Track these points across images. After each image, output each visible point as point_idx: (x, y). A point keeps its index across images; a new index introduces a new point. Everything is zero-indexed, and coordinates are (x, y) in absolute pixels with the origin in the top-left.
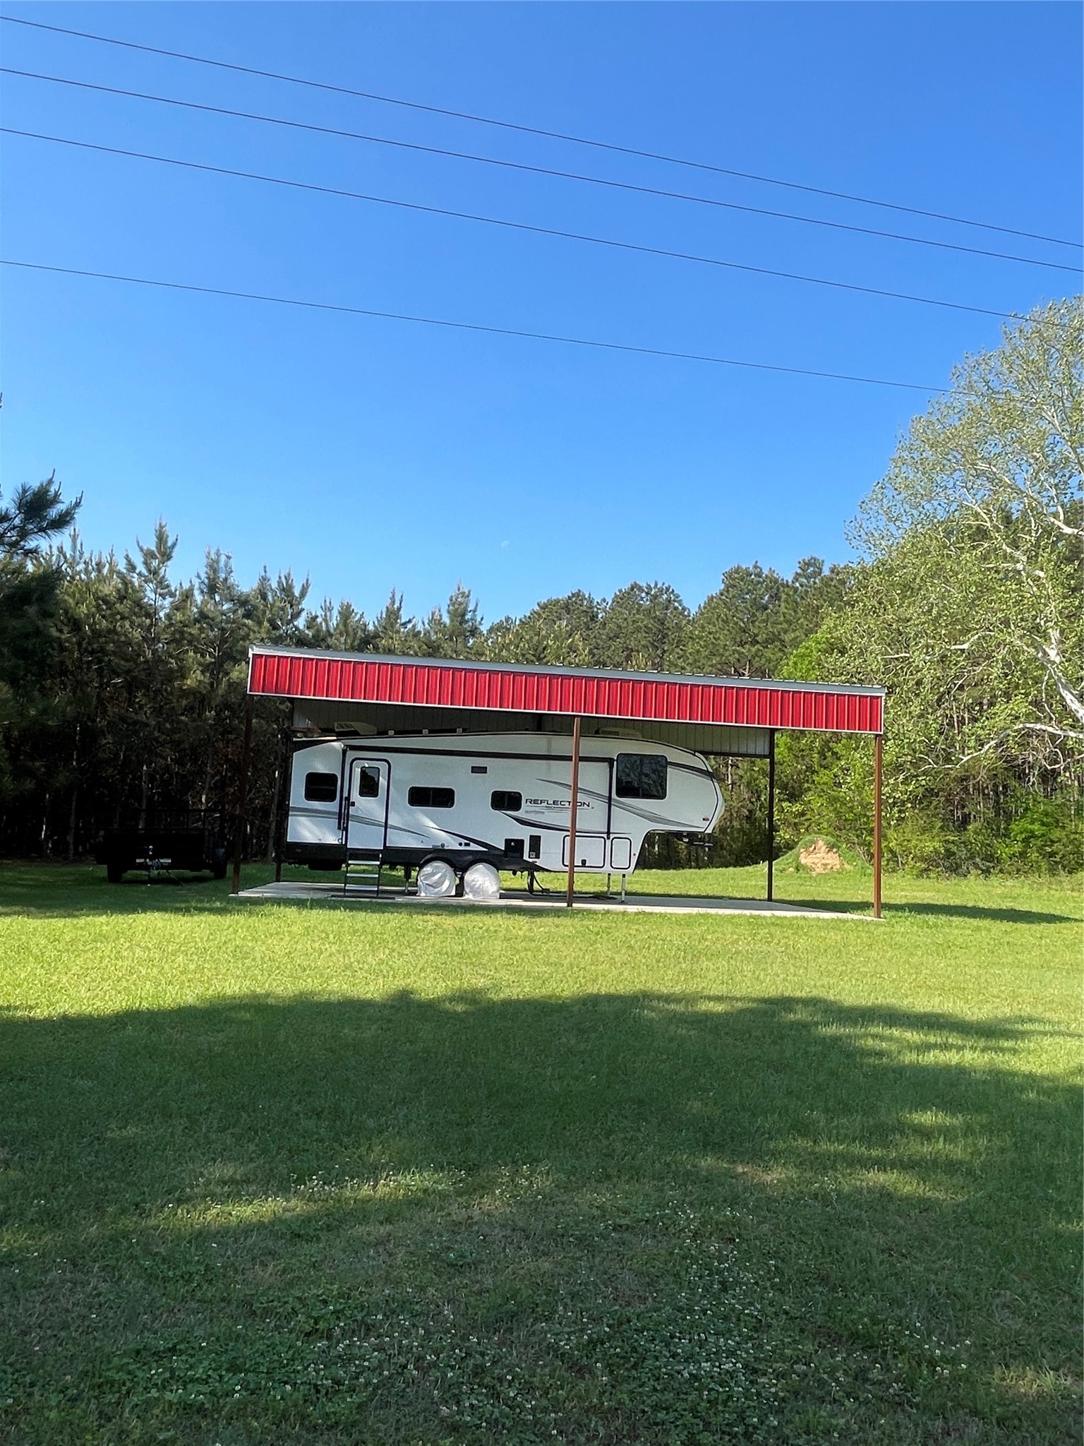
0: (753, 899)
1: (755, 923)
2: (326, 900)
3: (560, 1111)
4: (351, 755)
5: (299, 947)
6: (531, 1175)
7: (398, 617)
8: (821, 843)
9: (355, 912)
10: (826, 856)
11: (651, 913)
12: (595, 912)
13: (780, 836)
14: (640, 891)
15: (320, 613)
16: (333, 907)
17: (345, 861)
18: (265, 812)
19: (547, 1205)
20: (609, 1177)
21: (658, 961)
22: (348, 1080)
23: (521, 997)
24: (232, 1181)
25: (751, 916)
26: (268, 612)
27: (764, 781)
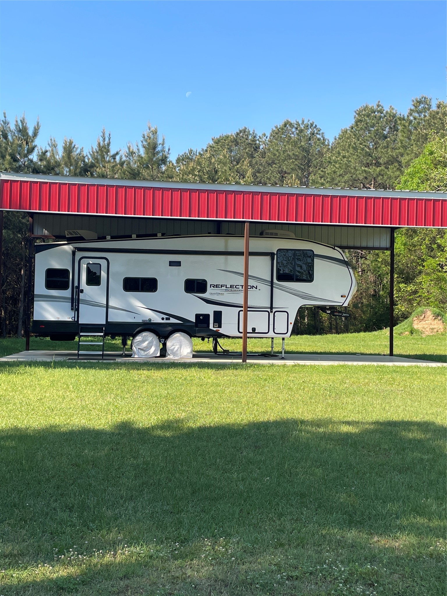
0: (379, 355)
1: (382, 371)
2: (65, 361)
3: (245, 501)
4: (79, 255)
5: (48, 395)
6: (226, 545)
7: (108, 151)
8: (429, 313)
9: (87, 370)
10: (433, 323)
11: (304, 366)
12: (263, 366)
13: (398, 309)
14: (296, 350)
15: (49, 148)
16: (71, 366)
17: (77, 334)
18: (15, 301)
19: (238, 564)
20: (282, 545)
21: (311, 398)
22: (90, 485)
23: (212, 425)
24: (11, 555)
25: (378, 366)
26: (9, 149)
27: (386, 269)
